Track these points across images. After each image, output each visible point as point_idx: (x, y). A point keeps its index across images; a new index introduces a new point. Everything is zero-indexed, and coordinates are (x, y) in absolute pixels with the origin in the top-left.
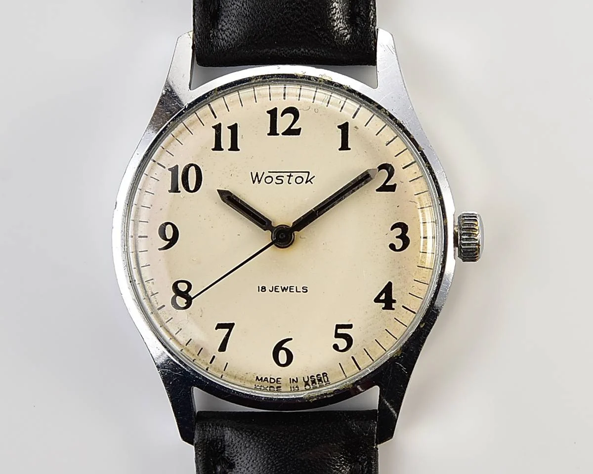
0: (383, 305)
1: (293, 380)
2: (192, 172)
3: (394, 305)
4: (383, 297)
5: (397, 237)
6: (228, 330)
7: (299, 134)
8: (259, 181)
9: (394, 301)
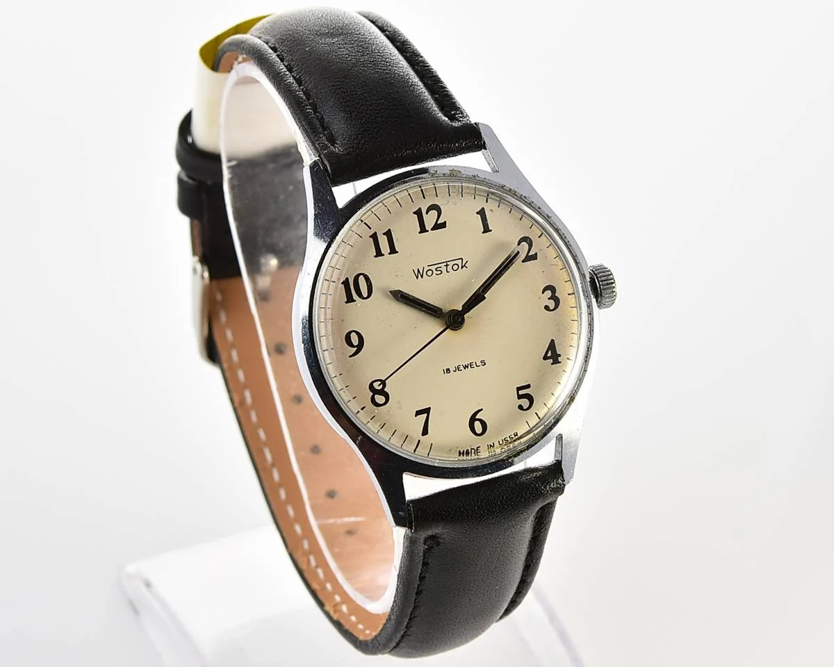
0: (551, 361)
1: (491, 445)
2: (362, 280)
3: (560, 359)
4: (549, 354)
5: (549, 299)
6: (426, 414)
7: (445, 227)
8: (422, 277)
9: (560, 355)
